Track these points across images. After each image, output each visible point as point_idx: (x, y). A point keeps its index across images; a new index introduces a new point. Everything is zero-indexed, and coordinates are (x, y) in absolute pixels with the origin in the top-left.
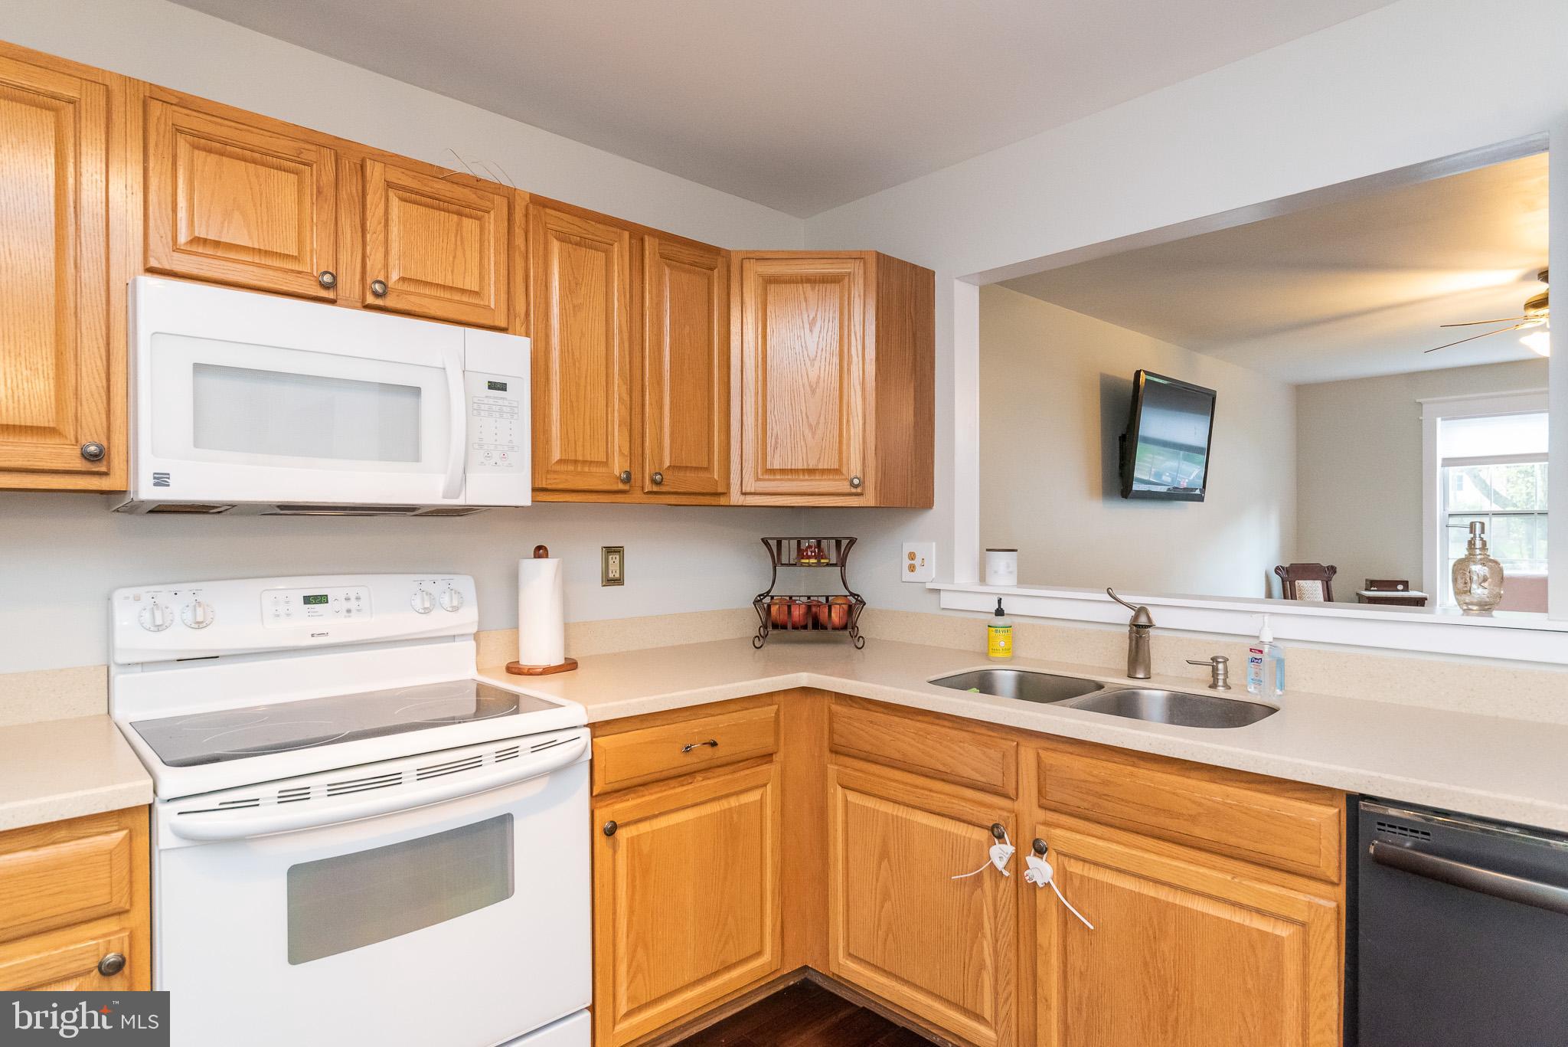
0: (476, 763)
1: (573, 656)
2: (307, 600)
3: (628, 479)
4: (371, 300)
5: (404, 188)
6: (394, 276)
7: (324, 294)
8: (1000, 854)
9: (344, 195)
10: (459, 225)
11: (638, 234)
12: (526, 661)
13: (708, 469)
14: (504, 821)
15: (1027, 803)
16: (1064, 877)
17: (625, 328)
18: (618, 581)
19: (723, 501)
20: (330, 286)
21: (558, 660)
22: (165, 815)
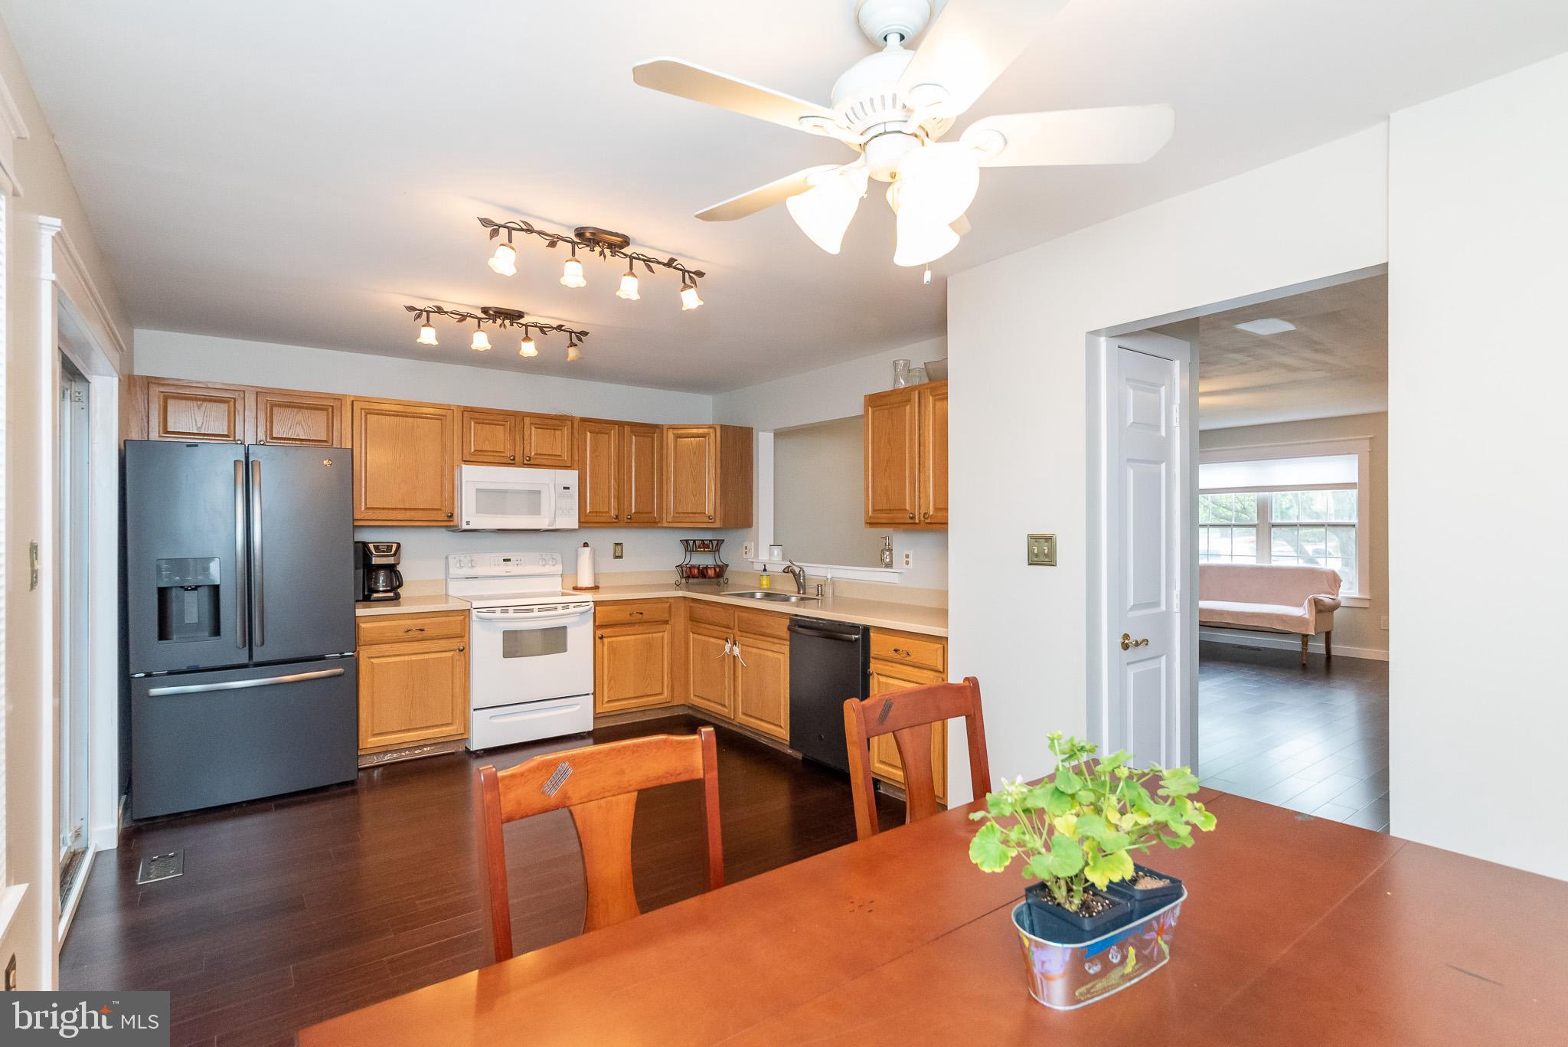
0: (556, 609)
1: (597, 584)
2: (504, 560)
3: (617, 517)
4: (525, 462)
5: (535, 424)
6: (533, 454)
7: (512, 462)
8: (728, 646)
9: (517, 429)
10: (554, 433)
11: (621, 424)
12: (579, 586)
13: (652, 512)
14: (565, 628)
15: (736, 631)
16: (742, 652)
17: (616, 461)
18: (621, 557)
19: (659, 525)
20: (514, 459)
21: (591, 585)
22: (474, 612)
